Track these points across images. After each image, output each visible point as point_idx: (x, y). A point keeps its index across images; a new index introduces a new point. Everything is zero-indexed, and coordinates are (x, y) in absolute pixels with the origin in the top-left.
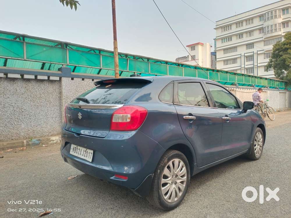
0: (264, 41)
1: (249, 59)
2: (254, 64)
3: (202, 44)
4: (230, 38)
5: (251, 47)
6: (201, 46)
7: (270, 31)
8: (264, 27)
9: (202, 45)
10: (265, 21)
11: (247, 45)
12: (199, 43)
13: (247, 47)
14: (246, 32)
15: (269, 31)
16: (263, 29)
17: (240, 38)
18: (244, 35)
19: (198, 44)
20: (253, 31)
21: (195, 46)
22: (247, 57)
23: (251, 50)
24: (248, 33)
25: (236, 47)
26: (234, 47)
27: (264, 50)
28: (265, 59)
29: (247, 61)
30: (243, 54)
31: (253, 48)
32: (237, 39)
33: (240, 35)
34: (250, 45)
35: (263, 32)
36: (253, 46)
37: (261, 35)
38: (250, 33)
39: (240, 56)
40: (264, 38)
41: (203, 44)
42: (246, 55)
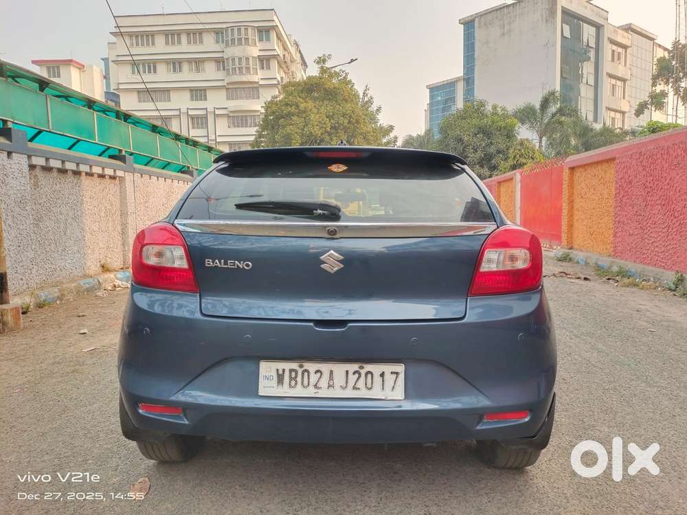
0: (227, 89)
1: (198, 124)
2: (208, 136)
3: (81, 67)
4: (152, 65)
5: (201, 96)
6: (78, 71)
7: (237, 69)
8: (226, 57)
9: (80, 69)
10: (227, 45)
11: (192, 90)
12: (71, 61)
13: (192, 96)
14: (189, 61)
15: (235, 68)
16: (223, 62)
17: (174, 71)
18: (185, 67)
19: (69, 62)
20: (202, 61)
21: (58, 68)
22: (192, 118)
23: (201, 104)
24: (194, 64)
25: (168, 90)
26: (164, 91)
27: (226, 108)
28: (229, 127)
29: (193, 128)
30: (184, 110)
31: (206, 99)
32: (168, 70)
33: (176, 65)
34: (198, 93)
35: (224, 69)
36: (205, 96)
37: (221, 75)
38: (198, 63)
39: (177, 113)
40: (226, 82)
41: (84, 67)
42: (191, 113)
